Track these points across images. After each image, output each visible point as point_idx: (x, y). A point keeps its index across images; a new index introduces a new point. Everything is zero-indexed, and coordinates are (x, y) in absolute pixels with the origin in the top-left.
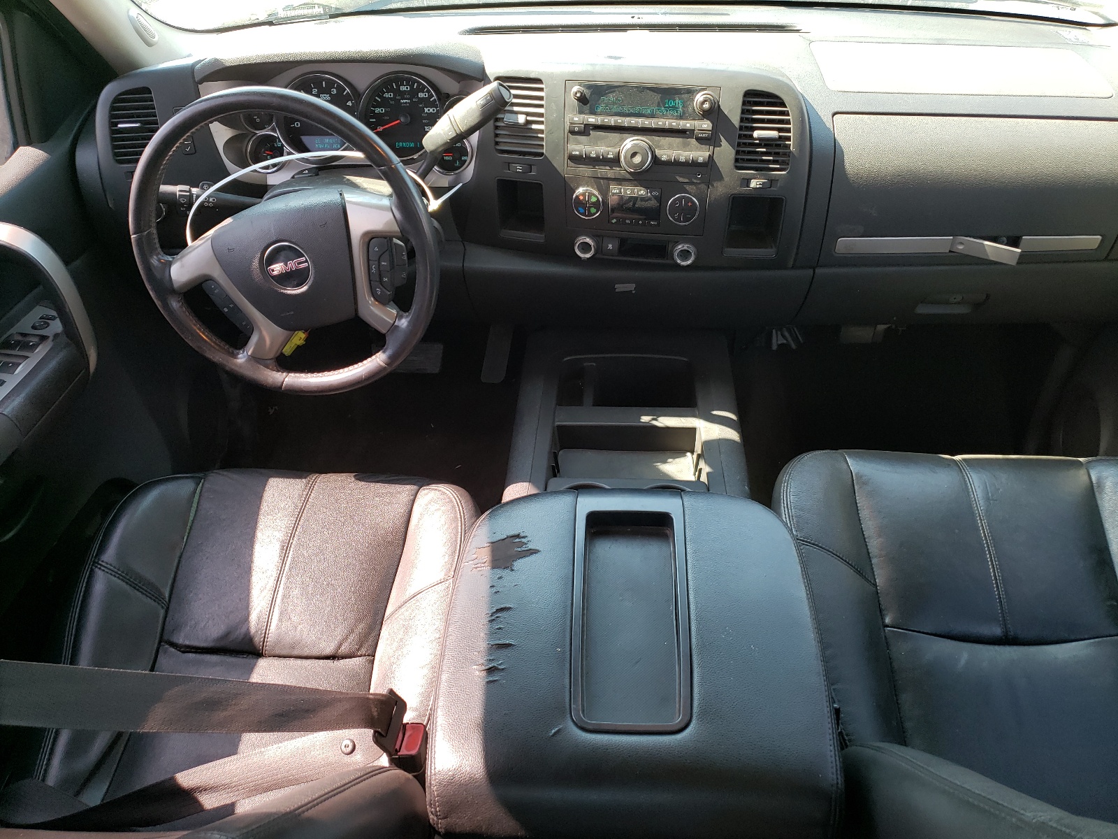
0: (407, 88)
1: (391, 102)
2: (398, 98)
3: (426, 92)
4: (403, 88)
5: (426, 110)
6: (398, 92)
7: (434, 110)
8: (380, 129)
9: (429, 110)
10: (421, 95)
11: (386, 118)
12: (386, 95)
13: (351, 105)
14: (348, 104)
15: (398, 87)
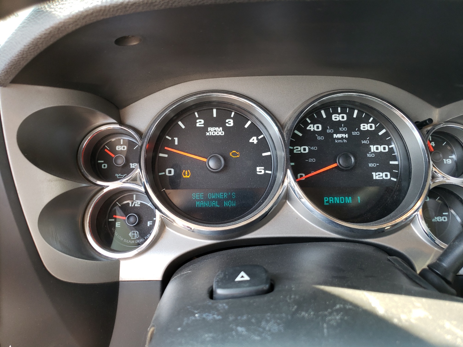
0: (343, 117)
1: (319, 138)
2: (329, 131)
3: (371, 123)
4: (335, 118)
5: (373, 148)
6: (327, 122)
7: (384, 148)
8: (304, 177)
9: (377, 149)
10: (365, 127)
11: (311, 160)
12: (312, 128)
13: (255, 142)
14: (251, 141)
15: (329, 116)
